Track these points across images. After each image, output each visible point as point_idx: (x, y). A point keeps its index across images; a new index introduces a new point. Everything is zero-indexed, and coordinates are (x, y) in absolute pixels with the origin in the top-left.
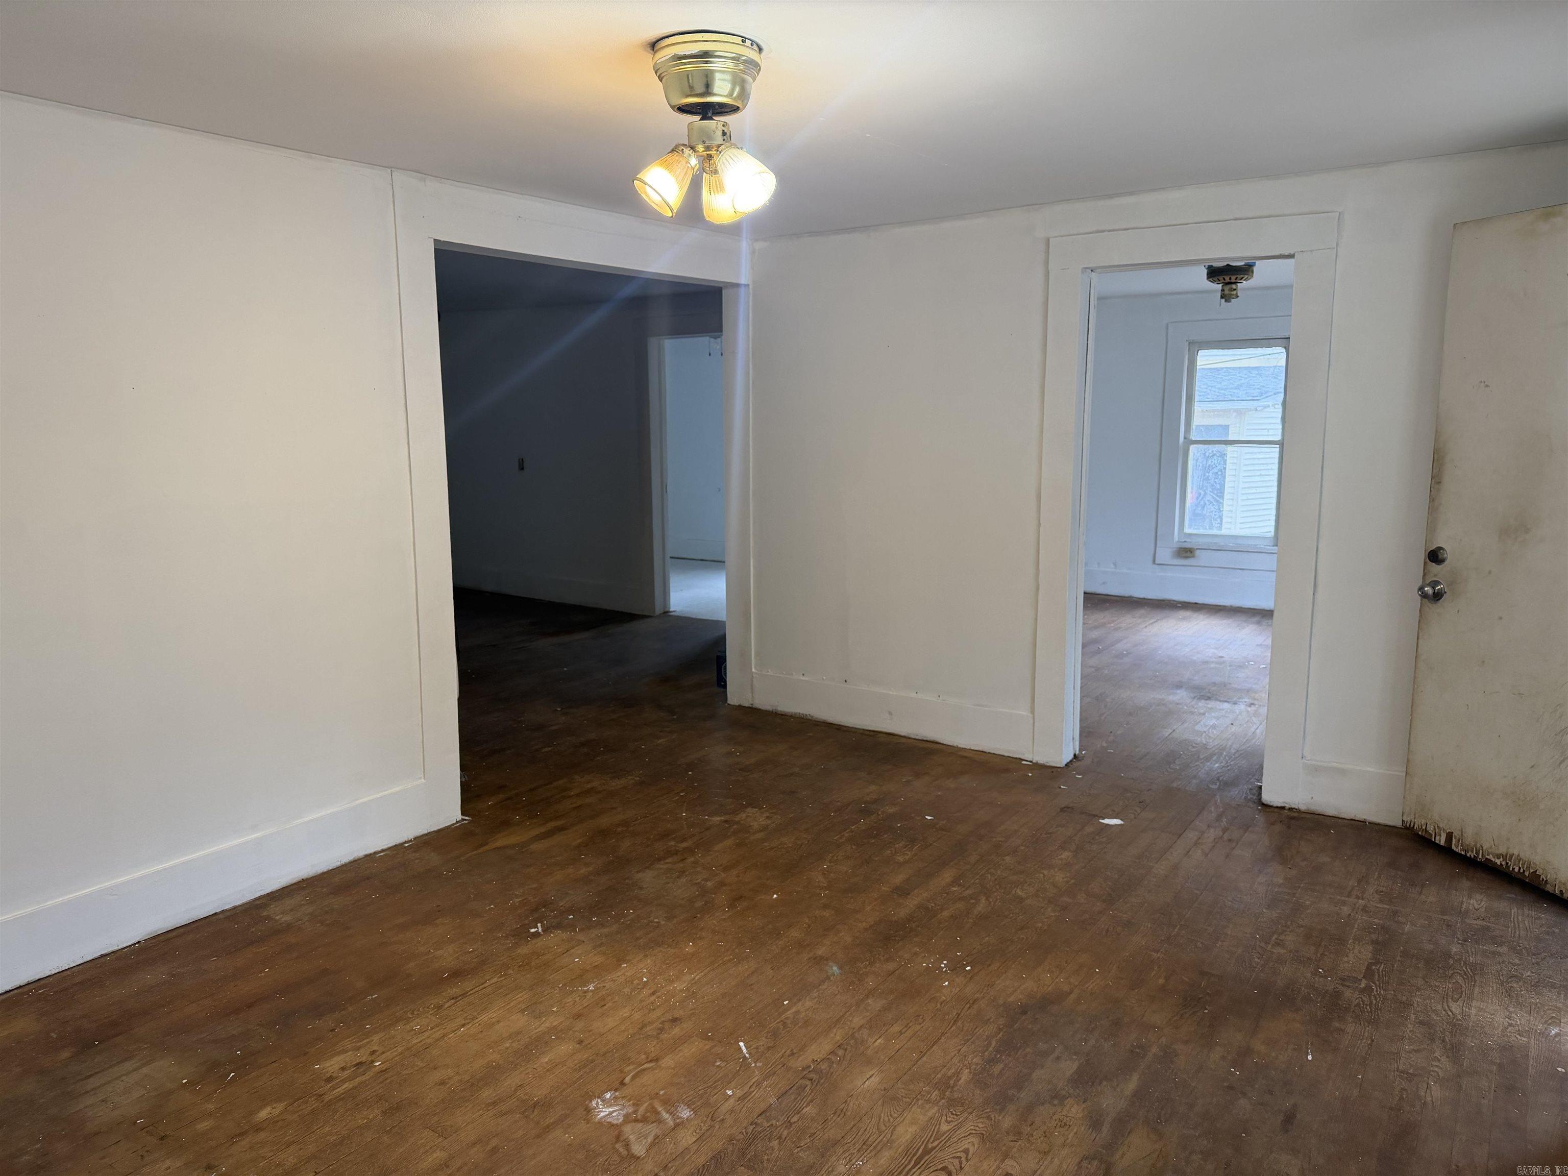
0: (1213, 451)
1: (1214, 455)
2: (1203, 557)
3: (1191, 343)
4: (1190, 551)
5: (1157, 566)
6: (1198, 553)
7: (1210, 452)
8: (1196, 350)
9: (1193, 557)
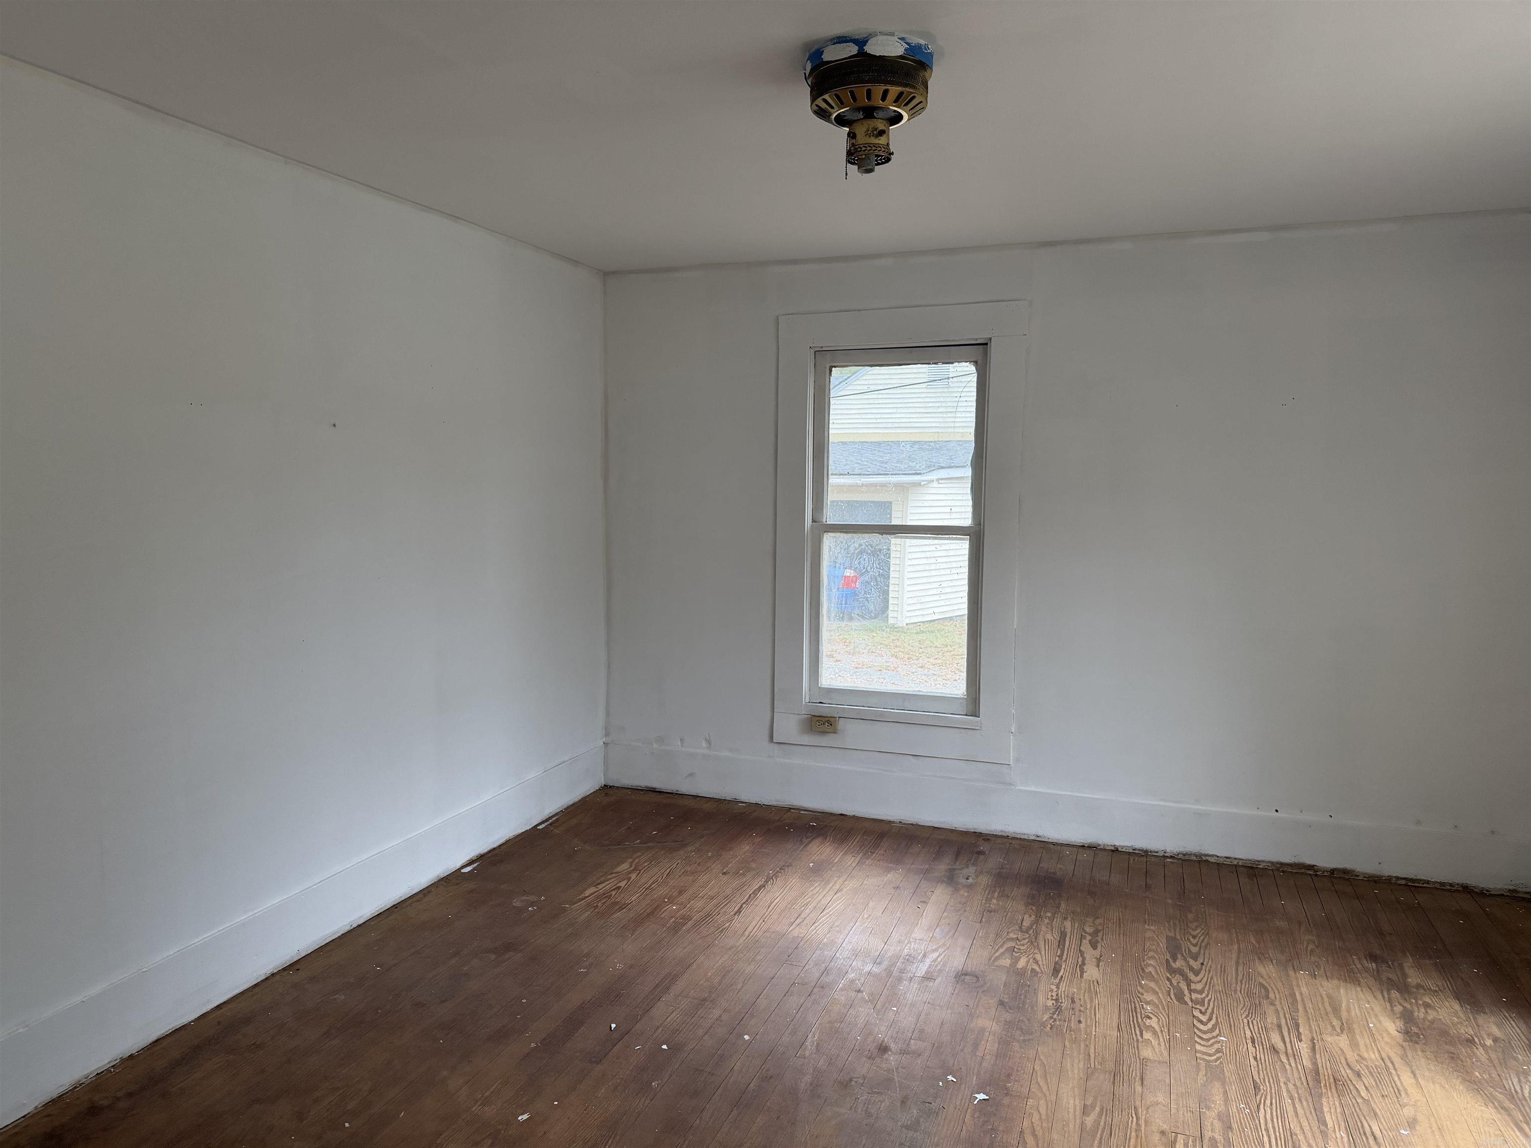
0: (860, 545)
1: (861, 552)
2: (850, 731)
3: (819, 353)
4: (828, 721)
5: (776, 746)
6: (841, 724)
7: (857, 546)
8: (828, 368)
9: (835, 732)
